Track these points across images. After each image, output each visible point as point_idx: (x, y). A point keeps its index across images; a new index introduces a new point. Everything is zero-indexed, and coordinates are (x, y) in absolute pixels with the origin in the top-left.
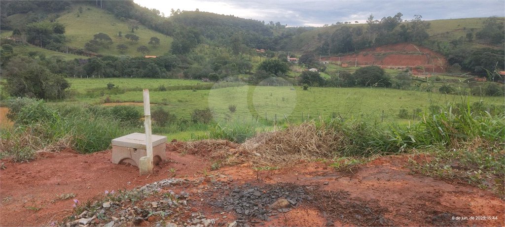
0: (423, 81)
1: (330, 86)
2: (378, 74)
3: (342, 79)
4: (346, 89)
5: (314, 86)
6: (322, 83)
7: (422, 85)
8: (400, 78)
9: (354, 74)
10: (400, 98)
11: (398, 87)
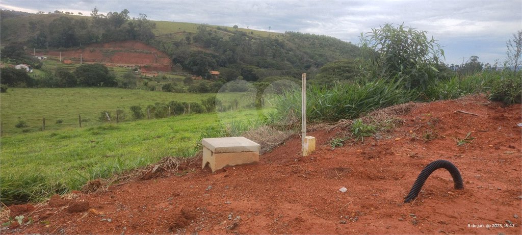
0: (150, 80)
1: (43, 86)
2: (102, 72)
3: (58, 78)
4: (64, 89)
5: (20, 87)
6: (31, 83)
7: (149, 83)
8: (126, 76)
9: (74, 72)
10: (122, 98)
11: (125, 86)
